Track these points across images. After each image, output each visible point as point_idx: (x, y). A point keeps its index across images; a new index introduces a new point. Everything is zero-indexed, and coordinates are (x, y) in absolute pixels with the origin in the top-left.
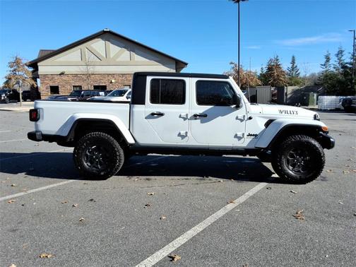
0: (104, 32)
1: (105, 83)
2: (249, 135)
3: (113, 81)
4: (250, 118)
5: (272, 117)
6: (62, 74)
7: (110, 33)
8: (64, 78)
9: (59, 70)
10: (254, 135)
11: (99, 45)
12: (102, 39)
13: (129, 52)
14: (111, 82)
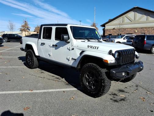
0: (134, 8)
1: (132, 32)
2: (73, 59)
3: (136, 31)
4: (73, 49)
5: (84, 49)
6: (114, 29)
7: (138, 8)
8: (114, 30)
9: (112, 27)
10: (74, 59)
11: (131, 14)
12: (134, 11)
13: (146, 16)
14: (135, 32)
